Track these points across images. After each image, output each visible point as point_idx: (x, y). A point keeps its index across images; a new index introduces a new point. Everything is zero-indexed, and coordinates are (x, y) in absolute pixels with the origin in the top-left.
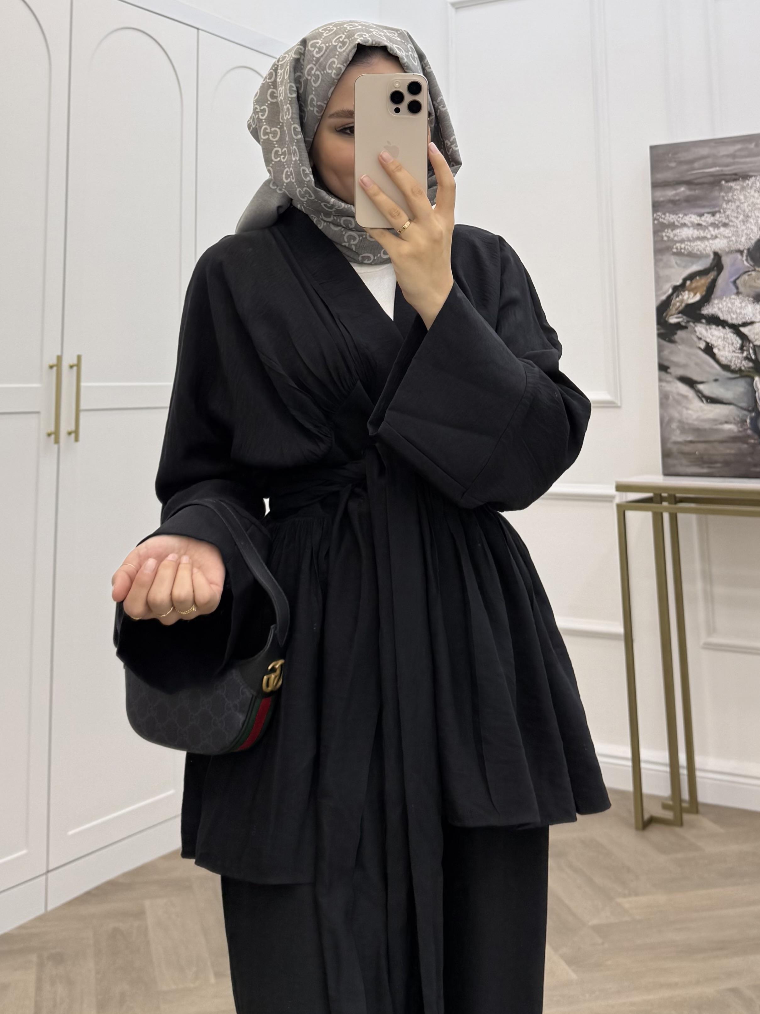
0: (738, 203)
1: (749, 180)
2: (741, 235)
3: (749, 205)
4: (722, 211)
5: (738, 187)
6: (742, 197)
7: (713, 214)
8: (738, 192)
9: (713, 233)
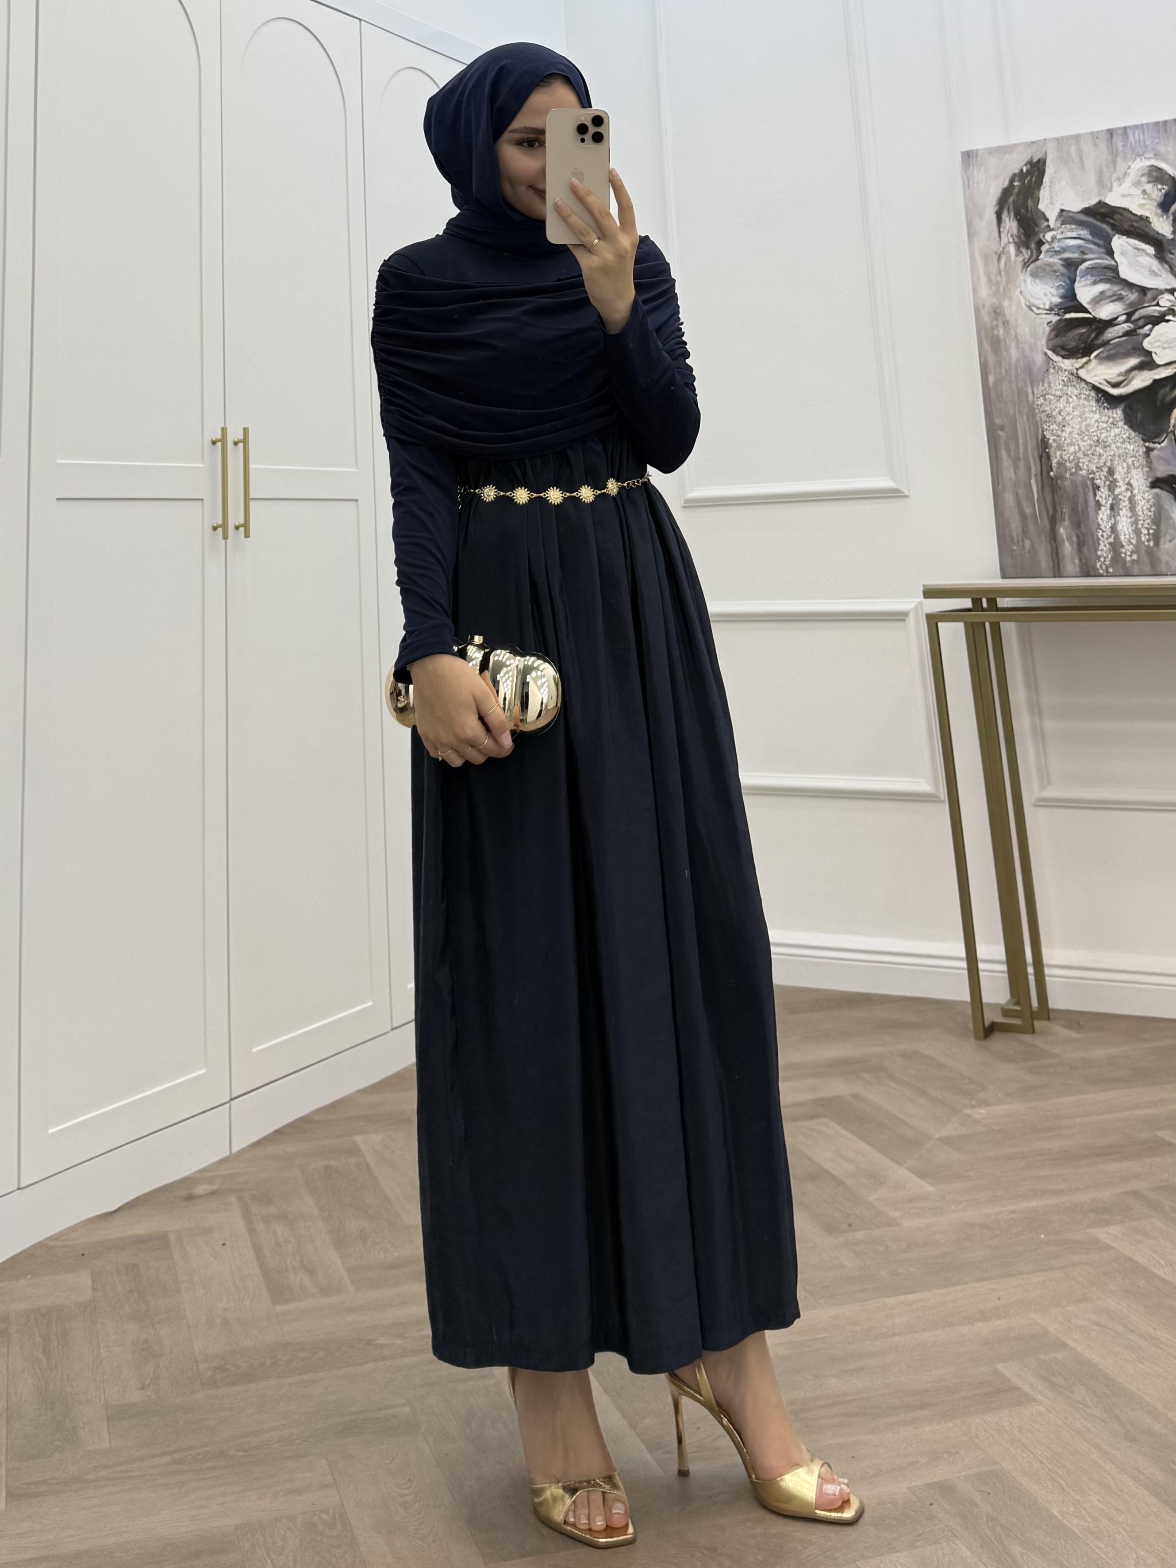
0: (1080, 455)
1: (1049, 439)
2: (1123, 450)
3: (1083, 440)
4: (1091, 476)
5: (1058, 453)
6: (1072, 449)
7: (1096, 488)
8: (1064, 453)
9: (1123, 488)
